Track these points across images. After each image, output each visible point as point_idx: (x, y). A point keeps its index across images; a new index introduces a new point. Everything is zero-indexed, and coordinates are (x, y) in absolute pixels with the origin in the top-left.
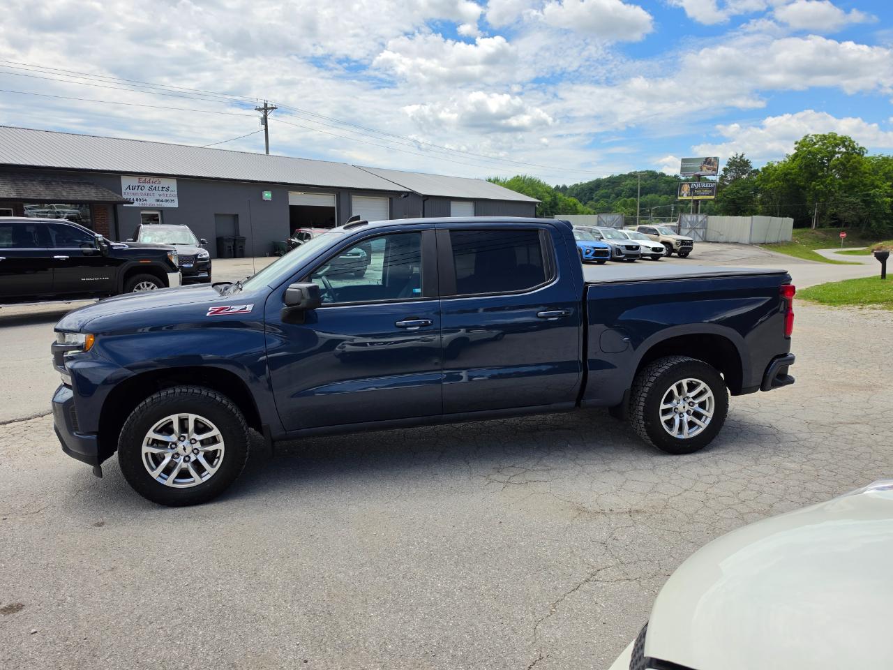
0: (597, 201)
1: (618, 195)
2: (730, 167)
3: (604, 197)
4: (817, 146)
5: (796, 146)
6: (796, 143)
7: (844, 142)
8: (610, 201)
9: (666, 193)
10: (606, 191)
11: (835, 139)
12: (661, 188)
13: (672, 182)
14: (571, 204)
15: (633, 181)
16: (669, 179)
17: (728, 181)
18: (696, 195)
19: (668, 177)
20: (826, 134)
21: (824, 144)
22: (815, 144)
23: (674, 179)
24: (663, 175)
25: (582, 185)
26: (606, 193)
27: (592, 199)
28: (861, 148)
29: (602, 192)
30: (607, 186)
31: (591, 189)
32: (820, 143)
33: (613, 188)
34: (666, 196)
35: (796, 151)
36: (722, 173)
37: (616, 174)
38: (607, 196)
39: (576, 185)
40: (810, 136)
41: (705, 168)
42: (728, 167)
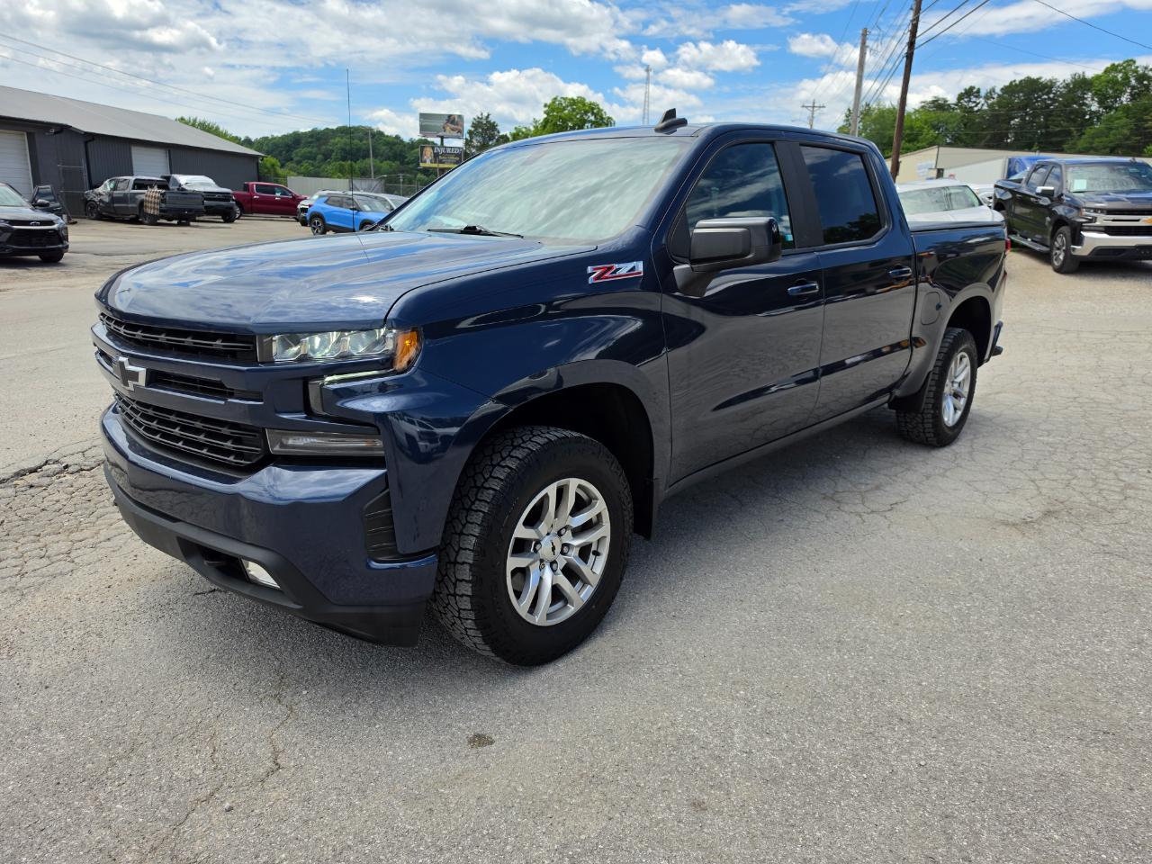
0: (299, 162)
1: (327, 156)
2: (476, 129)
3: (309, 158)
4: (566, 112)
5: (547, 109)
6: (545, 106)
7: (593, 109)
8: (316, 163)
9: (388, 158)
10: (309, 149)
11: (584, 105)
12: (381, 151)
13: (395, 144)
14: (268, 165)
15: (345, 139)
16: (391, 140)
17: (474, 147)
18: (441, 162)
19: (387, 136)
20: (575, 98)
21: (574, 110)
22: (564, 109)
23: (395, 140)
24: (381, 134)
25: (274, 138)
26: (311, 152)
27: (292, 159)
28: (609, 118)
29: (303, 150)
30: (311, 142)
31: (288, 145)
32: (569, 108)
33: (319, 147)
34: (388, 162)
35: (545, 116)
36: (468, 136)
37: (322, 127)
38: (312, 157)
39: (266, 138)
40: (559, 98)
41: (448, 128)
42: (473, 129)
